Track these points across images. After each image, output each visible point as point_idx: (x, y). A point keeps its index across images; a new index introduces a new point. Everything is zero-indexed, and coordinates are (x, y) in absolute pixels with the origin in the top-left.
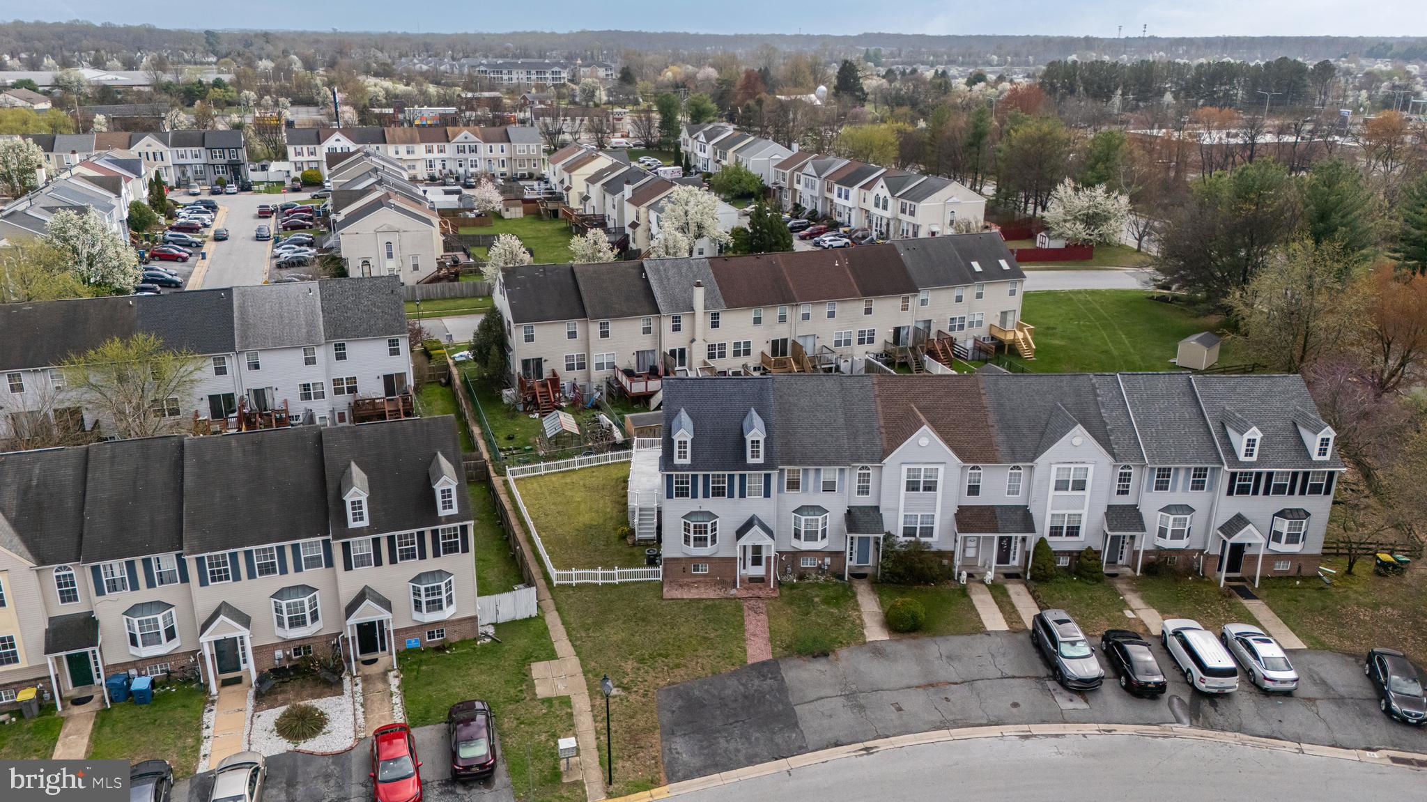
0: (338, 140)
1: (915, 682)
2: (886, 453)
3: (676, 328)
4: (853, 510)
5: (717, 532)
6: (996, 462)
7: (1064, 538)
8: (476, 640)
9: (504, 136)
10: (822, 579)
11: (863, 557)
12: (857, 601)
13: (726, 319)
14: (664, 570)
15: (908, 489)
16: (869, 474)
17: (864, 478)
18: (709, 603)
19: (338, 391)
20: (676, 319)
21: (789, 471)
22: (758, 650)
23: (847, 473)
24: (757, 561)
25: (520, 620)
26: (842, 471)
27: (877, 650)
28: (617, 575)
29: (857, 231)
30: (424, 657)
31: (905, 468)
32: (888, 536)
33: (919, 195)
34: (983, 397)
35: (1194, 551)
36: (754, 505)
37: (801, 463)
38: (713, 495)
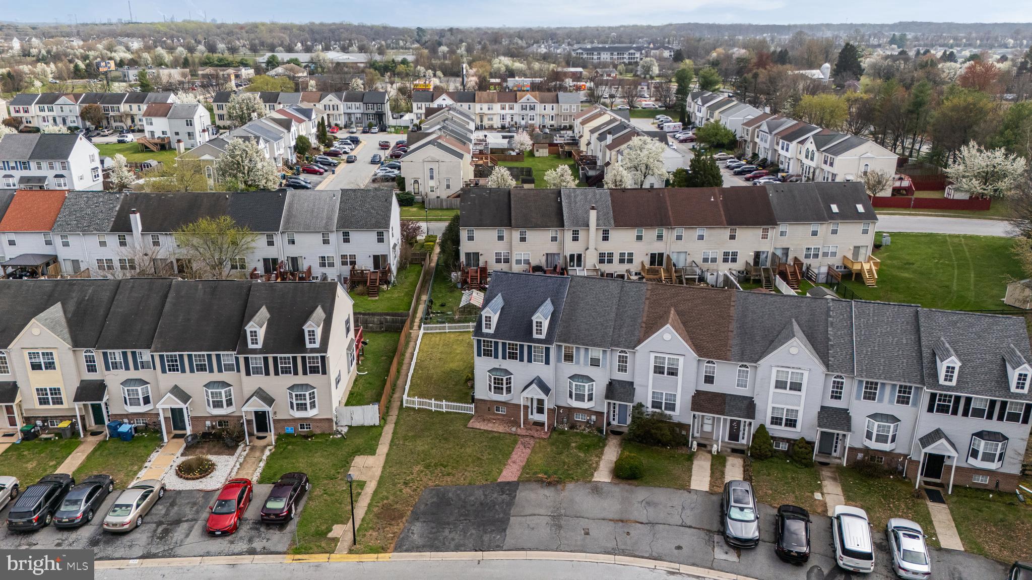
0: (444, 99)
1: (611, 516)
2: (640, 342)
3: (575, 239)
4: (614, 383)
5: (512, 385)
6: (726, 359)
7: (783, 427)
8: (330, 434)
9: (555, 99)
10: (587, 430)
11: (622, 420)
12: (603, 451)
13: (614, 234)
14: (476, 407)
15: (655, 372)
16: (626, 357)
17: (623, 360)
18: (496, 435)
19: (344, 263)
20: (576, 232)
21: (566, 348)
22: (510, 473)
23: (608, 353)
24: (540, 410)
25: (367, 427)
26: (604, 352)
27: (597, 489)
28: (445, 406)
29: (792, 176)
30: (294, 440)
31: (653, 355)
32: (640, 405)
33: (837, 151)
34: (732, 308)
35: (900, 455)
36: (538, 369)
37: (576, 343)
38: (509, 358)
